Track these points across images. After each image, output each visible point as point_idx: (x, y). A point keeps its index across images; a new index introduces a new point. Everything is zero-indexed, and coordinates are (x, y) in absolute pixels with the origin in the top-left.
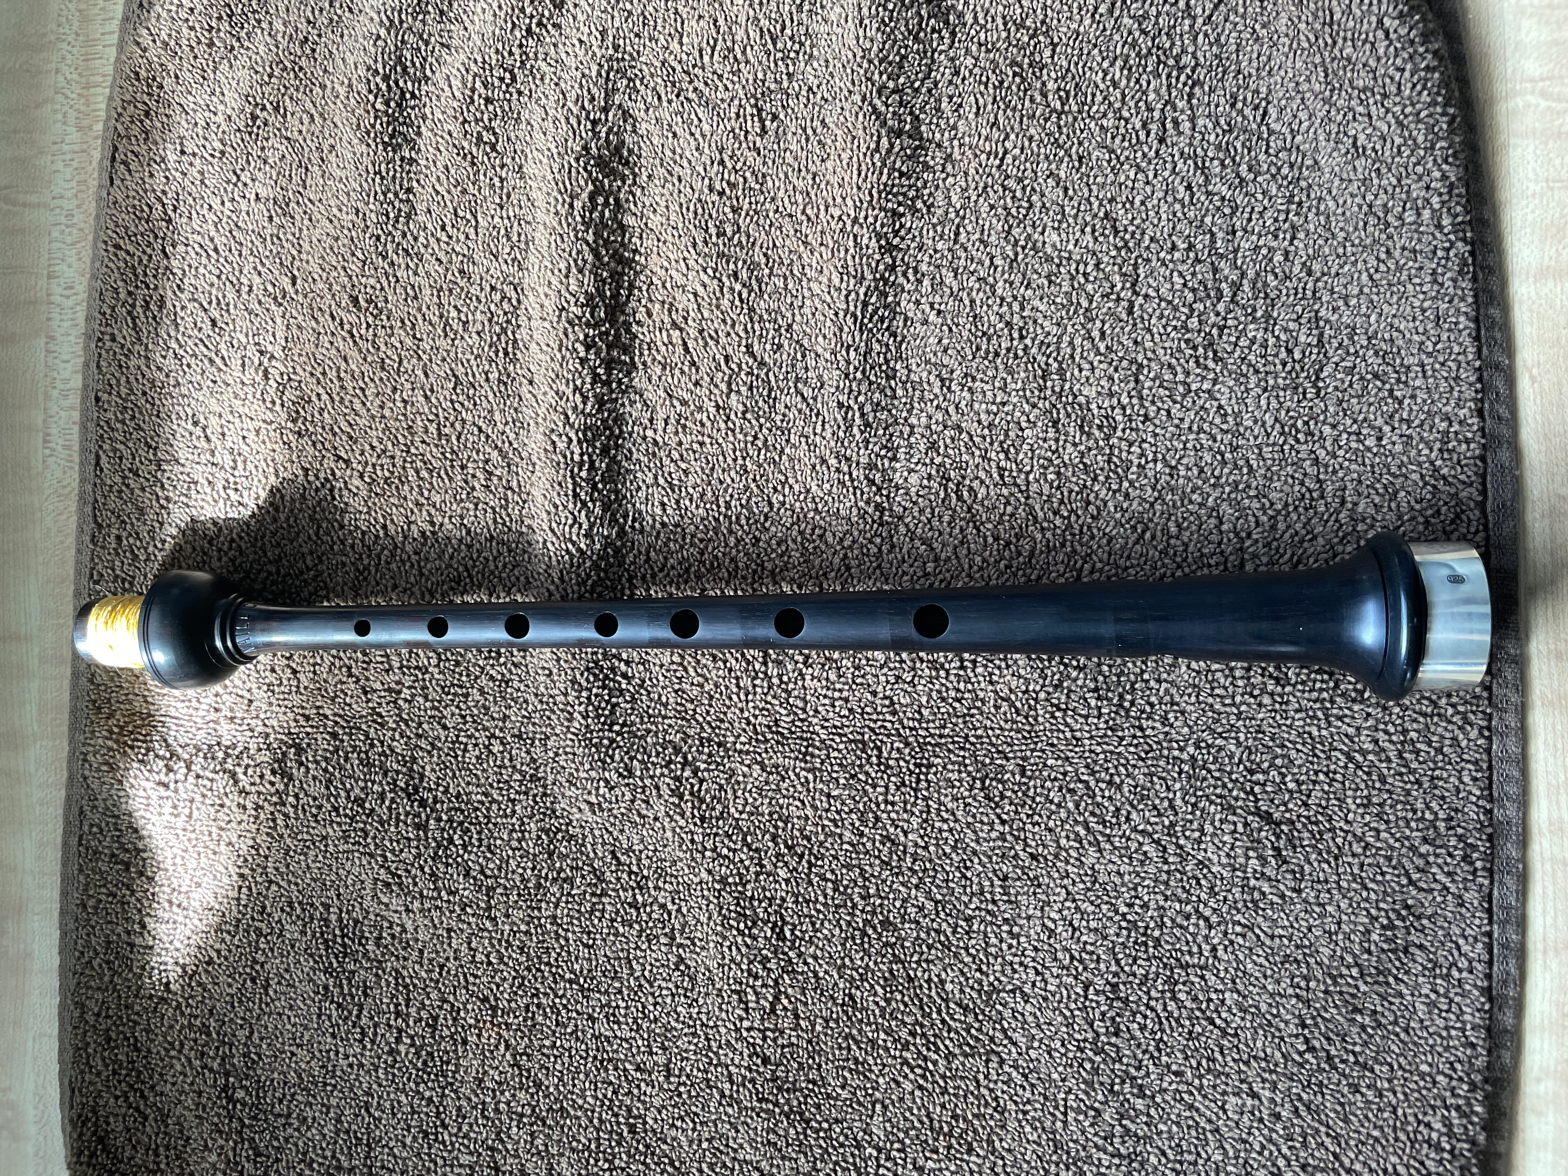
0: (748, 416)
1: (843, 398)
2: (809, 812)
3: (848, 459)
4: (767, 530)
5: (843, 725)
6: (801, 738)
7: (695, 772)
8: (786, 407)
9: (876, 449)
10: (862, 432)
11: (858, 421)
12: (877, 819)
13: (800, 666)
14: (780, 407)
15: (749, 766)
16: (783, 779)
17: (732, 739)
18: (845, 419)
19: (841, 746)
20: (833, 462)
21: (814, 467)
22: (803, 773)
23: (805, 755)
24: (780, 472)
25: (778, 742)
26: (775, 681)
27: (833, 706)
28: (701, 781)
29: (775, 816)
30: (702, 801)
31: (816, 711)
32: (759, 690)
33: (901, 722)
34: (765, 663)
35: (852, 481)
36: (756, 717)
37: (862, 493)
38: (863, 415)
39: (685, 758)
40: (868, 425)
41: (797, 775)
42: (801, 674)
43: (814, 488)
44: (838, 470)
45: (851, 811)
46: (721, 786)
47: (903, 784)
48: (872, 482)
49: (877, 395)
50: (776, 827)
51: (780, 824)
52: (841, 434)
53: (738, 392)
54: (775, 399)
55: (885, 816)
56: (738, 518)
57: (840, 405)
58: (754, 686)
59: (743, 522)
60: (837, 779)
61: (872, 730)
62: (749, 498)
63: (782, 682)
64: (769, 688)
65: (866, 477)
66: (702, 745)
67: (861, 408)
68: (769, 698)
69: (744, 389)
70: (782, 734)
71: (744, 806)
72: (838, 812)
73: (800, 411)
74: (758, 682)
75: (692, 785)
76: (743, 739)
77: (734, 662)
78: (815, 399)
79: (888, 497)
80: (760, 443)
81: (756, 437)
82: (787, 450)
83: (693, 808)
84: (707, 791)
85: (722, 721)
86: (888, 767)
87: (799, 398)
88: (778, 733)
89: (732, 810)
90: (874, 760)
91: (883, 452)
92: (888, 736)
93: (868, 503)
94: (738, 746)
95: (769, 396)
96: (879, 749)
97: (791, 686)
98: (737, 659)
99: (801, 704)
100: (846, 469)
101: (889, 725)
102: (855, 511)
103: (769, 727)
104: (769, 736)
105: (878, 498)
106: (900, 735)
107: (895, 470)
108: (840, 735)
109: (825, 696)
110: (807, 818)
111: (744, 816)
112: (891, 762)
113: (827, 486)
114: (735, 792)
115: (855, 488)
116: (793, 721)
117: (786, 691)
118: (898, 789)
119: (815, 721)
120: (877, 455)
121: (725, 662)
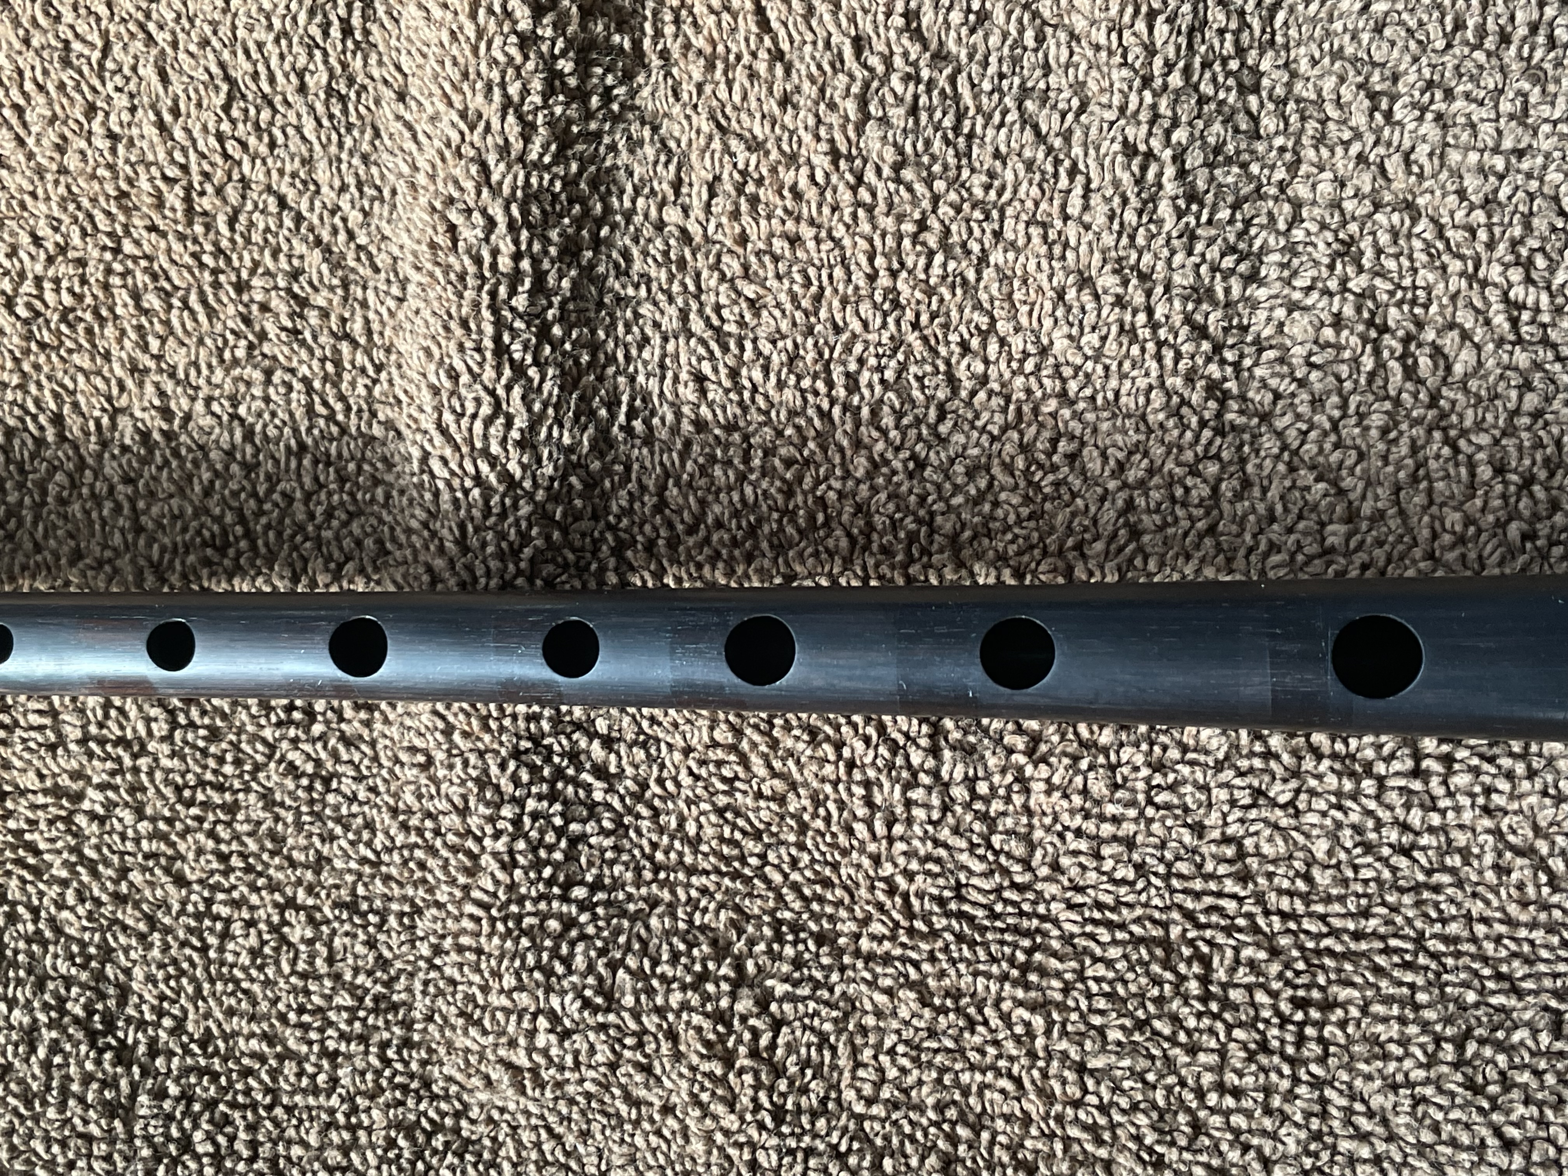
0: (908, 174)
1: (1136, 133)
2: (1034, 1106)
3: (1144, 277)
4: (944, 441)
5: (1119, 904)
6: (1015, 930)
7: (763, 1003)
8: (997, 155)
9: (1213, 253)
10: (1180, 214)
11: (1170, 187)
12: (1198, 1127)
13: (1019, 759)
14: (982, 155)
15: (889, 992)
16: (972, 1025)
17: (850, 927)
18: (1139, 181)
19: (1114, 953)
20: (1108, 281)
21: (1061, 295)
22: (1022, 1013)
23: (1025, 968)
24: (978, 306)
25: (960, 938)
26: (959, 792)
27: (1098, 856)
28: (777, 1025)
29: (952, 1113)
30: (778, 1071)
31: (1056, 867)
32: (919, 813)
33: (1260, 898)
34: (934, 751)
35: (1155, 326)
36: (910, 876)
37: (1178, 357)
38: (1182, 174)
39: (739, 967)
40: (1193, 197)
41: (1006, 1018)
42: (1020, 778)
43: (1060, 344)
44: (1120, 302)
45: (1135, 1107)
46: (823, 1038)
47: (1264, 1046)
48: (1200, 332)
49: (1217, 127)
50: (953, 1139)
51: (963, 1132)
52: (1130, 216)
53: (884, 120)
54: (971, 136)
55: (1216, 1120)
56: (875, 413)
57: (1129, 149)
58: (908, 804)
59: (888, 421)
60: (1101, 1031)
61: (1189, 915)
62: (903, 367)
63: (974, 795)
64: (945, 809)
65: (1188, 320)
66: (779, 937)
67: (1178, 158)
68: (945, 834)
69: (896, 115)
70: (971, 919)
71: (878, 1086)
72: (1103, 1109)
73: (1029, 165)
74: (917, 794)
75: (756, 1034)
76: (877, 928)
77: (859, 746)
78: (1067, 136)
79: (1237, 366)
80: (932, 240)
81: (922, 225)
82: (996, 257)
83: (757, 1087)
84: (791, 1048)
85: (827, 883)
86: (1226, 1004)
87: (1028, 135)
88: (961, 915)
89: (849, 1095)
90: (1193, 987)
91: (1228, 262)
92: (1228, 931)
93: (1190, 379)
94: (865, 944)
95: (957, 129)
96: (1206, 962)
97: (997, 806)
98: (867, 740)
99: (1018, 849)
100: (1139, 299)
101: (1230, 906)
102: (1157, 398)
103: (941, 901)
104: (939, 923)
105: (1214, 370)
106: (1255, 929)
107: (1254, 305)
108: (1110, 925)
109: (1079, 833)
110: (1027, 1120)
111: (877, 1110)
112: (1235, 995)
113: (1091, 339)
114: (855, 1051)
115: (1160, 344)
116: (999, 890)
117: (984, 817)
118: (1251, 1058)
119: (1050, 889)
120: (1215, 269)
121: (839, 746)
